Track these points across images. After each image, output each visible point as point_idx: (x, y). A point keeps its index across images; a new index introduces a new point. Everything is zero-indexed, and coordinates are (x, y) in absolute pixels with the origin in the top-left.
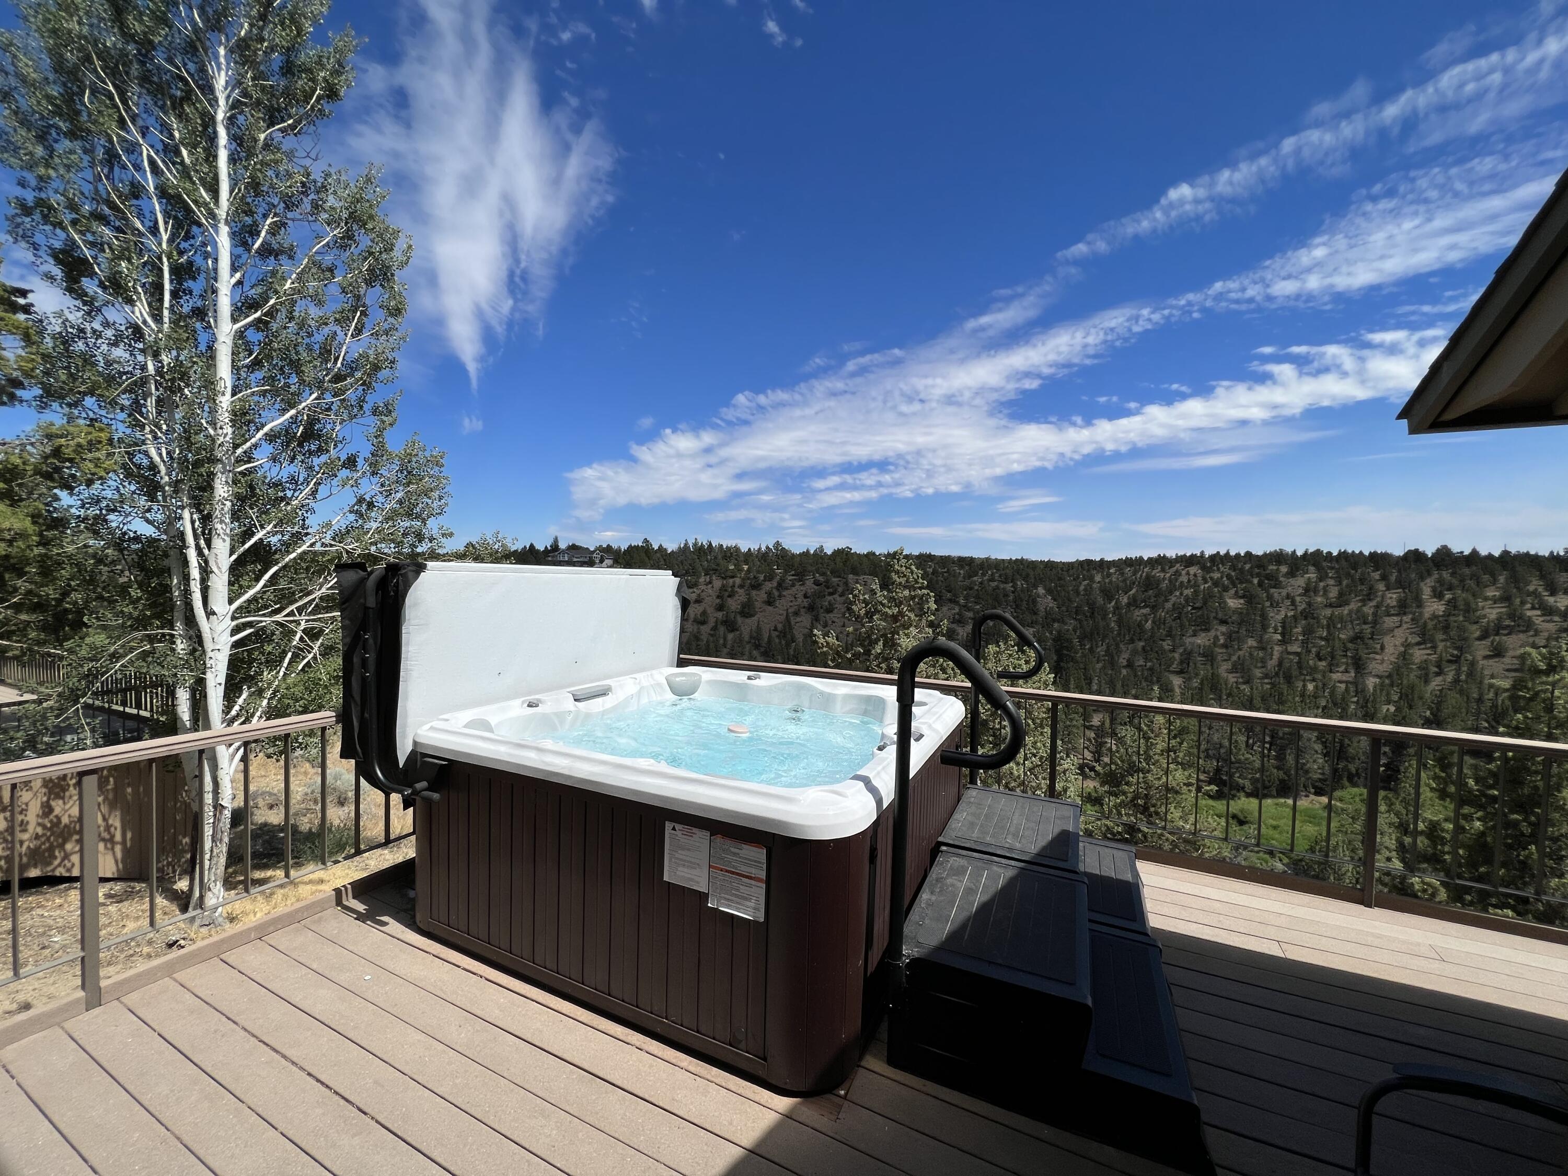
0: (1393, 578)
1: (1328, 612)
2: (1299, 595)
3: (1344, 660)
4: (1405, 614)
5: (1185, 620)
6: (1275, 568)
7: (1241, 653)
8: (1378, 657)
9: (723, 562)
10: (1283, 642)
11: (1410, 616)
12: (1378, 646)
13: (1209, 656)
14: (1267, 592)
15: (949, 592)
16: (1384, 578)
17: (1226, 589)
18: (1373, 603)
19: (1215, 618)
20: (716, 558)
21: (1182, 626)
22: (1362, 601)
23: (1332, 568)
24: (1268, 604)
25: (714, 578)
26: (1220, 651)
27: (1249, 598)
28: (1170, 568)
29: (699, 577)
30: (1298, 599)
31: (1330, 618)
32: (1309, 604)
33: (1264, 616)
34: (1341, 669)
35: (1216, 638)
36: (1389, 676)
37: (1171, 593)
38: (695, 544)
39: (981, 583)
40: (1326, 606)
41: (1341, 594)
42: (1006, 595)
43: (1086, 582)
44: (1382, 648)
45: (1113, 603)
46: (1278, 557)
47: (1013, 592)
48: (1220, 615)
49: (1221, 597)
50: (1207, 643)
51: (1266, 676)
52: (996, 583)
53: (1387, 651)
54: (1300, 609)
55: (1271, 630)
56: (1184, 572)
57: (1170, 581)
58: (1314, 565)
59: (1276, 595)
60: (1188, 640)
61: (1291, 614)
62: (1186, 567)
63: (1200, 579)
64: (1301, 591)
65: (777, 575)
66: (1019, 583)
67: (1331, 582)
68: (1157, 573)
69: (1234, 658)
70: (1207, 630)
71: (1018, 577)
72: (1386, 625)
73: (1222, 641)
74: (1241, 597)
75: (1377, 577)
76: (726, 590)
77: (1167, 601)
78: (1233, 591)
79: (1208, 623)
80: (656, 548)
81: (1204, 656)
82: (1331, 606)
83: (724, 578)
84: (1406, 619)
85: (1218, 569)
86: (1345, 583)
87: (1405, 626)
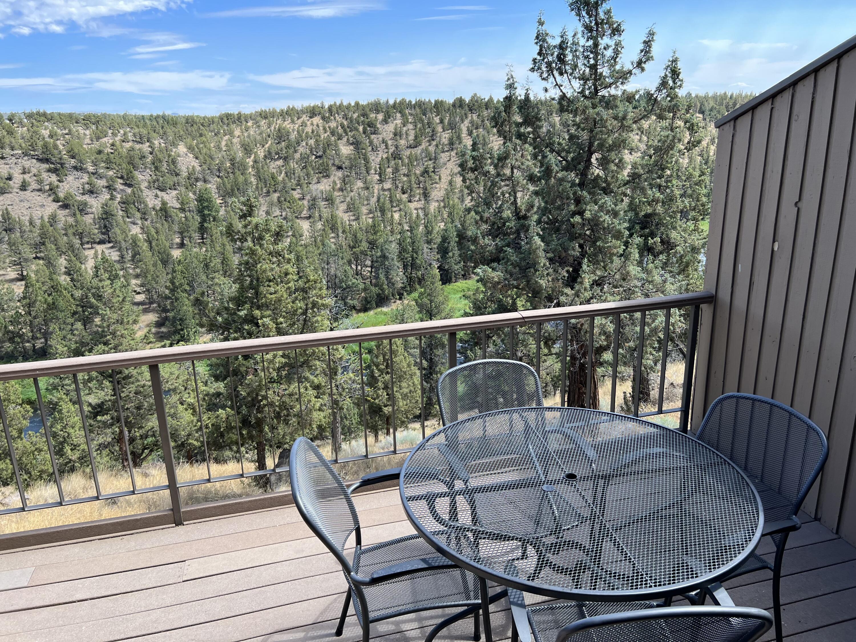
0: (446, 121)
1: (408, 152)
2: (391, 139)
3: (418, 191)
4: (452, 150)
5: (310, 169)
6: (374, 115)
7: (352, 194)
8: (438, 186)
10: (381, 181)
11: (455, 151)
12: (437, 177)
13: (330, 200)
14: (369, 138)
15: (73, 157)
16: (442, 121)
17: (340, 138)
18: (434, 143)
19: (333, 165)
21: (308, 175)
22: (429, 141)
23: (411, 114)
24: (370, 149)
26: (338, 194)
27: (356, 144)
28: (298, 119)
30: (390, 143)
31: (409, 157)
32: (397, 147)
33: (366, 160)
34: (417, 199)
35: (334, 182)
36: (443, 201)
37: (298, 143)
39: (113, 145)
40: (407, 147)
41: (416, 137)
42: (143, 157)
43: (227, 137)
44: (440, 179)
45: (253, 157)
46: (376, 107)
47: (151, 153)
48: (337, 162)
49: (336, 146)
50: (328, 188)
51: (370, 212)
52: (130, 144)
53: (442, 180)
54: (391, 151)
55: (373, 171)
56: (309, 123)
57: (298, 132)
58: (400, 112)
59: (375, 140)
60: (313, 187)
61: (385, 156)
62: (311, 117)
63: (321, 128)
64: (392, 135)
66: (156, 142)
67: (411, 126)
68: (287, 125)
69: (348, 199)
70: (328, 176)
71: (155, 135)
72: (442, 161)
73: (339, 186)
74: (352, 144)
75: (438, 121)
77: (296, 151)
78: (345, 139)
79: (328, 170)
81: (327, 200)
82: (410, 147)
84: (453, 153)
85: (335, 118)
86: (419, 125)
87: (453, 159)
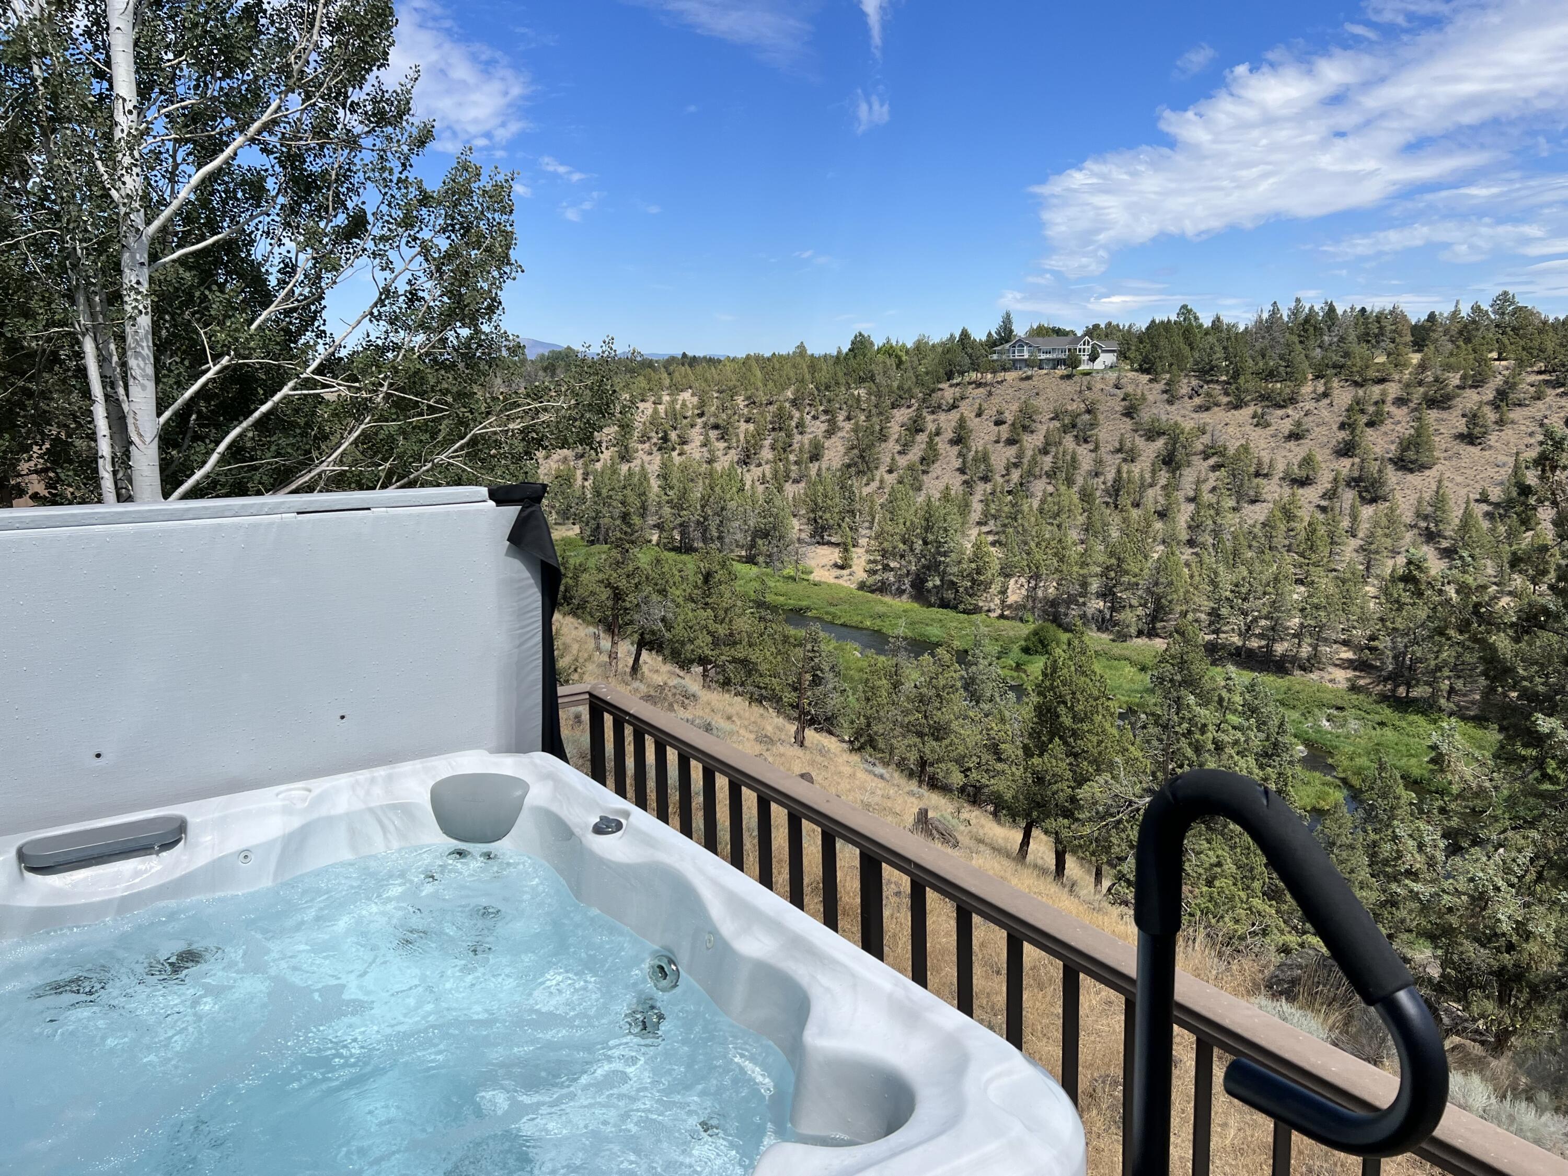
9: (1359, 350)
20: (1342, 339)
25: (1335, 383)
29: (1301, 383)
38: (1295, 313)
65: (1495, 373)
76: (1362, 411)
80: (1207, 322)
83: (1356, 384)
